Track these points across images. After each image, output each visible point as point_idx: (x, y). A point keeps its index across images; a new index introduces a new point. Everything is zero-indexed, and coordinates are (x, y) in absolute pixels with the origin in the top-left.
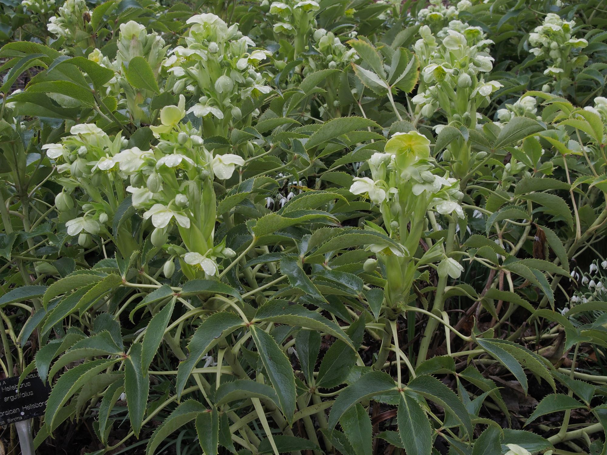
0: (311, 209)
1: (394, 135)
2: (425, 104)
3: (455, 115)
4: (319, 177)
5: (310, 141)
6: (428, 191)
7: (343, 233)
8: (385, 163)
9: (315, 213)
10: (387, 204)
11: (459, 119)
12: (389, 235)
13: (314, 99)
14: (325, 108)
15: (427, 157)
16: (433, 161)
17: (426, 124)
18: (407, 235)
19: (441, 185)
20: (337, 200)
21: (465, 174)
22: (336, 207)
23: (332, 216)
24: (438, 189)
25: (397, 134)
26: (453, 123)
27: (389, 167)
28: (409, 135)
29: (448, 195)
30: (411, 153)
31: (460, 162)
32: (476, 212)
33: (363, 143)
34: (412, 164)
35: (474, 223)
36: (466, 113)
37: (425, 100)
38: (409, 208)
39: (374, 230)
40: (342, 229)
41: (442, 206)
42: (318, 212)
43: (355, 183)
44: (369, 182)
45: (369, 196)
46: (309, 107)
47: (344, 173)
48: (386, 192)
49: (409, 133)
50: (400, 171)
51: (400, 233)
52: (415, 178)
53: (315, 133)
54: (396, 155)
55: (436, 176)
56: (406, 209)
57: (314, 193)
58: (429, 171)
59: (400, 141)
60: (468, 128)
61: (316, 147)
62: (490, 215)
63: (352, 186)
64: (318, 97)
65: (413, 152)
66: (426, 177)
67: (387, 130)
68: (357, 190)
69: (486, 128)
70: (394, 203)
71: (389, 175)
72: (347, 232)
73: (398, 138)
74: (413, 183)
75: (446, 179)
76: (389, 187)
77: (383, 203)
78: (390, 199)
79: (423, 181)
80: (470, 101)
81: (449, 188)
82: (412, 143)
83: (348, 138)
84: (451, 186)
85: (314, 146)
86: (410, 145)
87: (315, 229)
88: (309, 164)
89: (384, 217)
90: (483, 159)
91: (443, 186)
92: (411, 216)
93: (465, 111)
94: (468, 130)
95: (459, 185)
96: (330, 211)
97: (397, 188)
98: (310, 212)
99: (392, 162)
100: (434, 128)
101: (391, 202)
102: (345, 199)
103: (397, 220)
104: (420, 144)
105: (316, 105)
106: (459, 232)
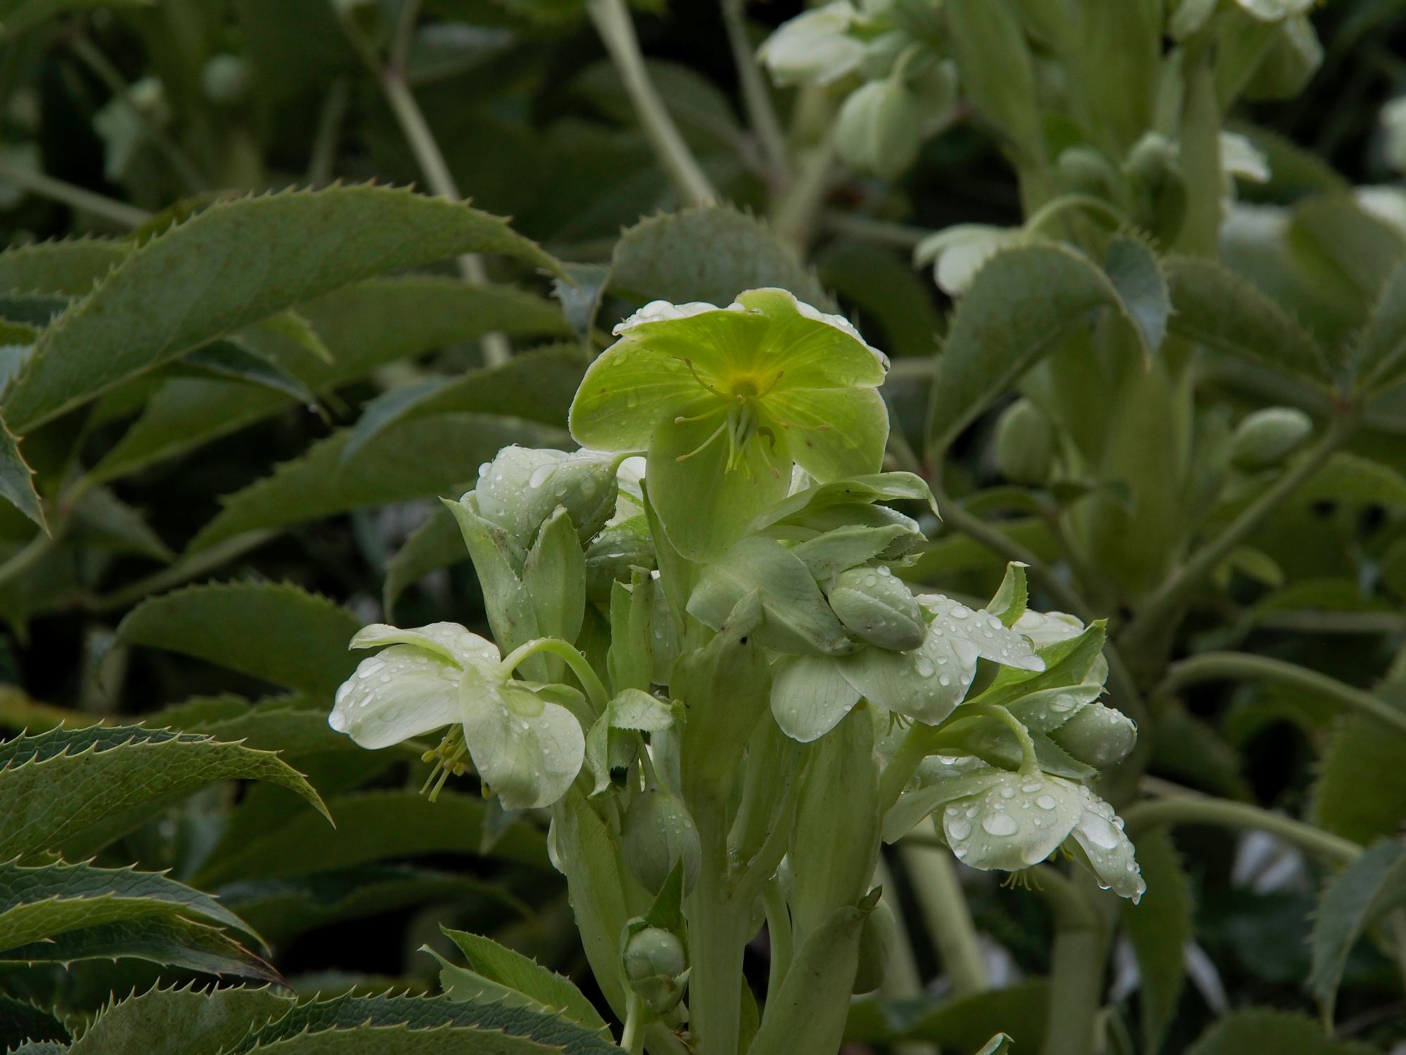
0: (59, 863)
1: (634, 321)
2: (854, 81)
3: (1075, 159)
4: (111, 620)
5: (36, 368)
6: (880, 710)
7: (292, 1025)
8: (574, 517)
9: (88, 889)
10: (599, 806)
11: (1098, 187)
12: (617, 1031)
13: (60, 52)
14: (145, 114)
15: (866, 470)
16: (912, 494)
17: (880, 215)
18: (750, 1026)
19: (970, 661)
20: (242, 787)
21: (1155, 574)
22: (234, 840)
23: (210, 907)
24: (949, 692)
25: (657, 311)
26: (1064, 217)
27: (610, 547)
28: (737, 320)
29: (1023, 730)
30: (759, 445)
31: (1121, 488)
32: (1255, 848)
33: (427, 361)
34: (762, 521)
35: (1243, 930)
36: (1152, 142)
37: (854, 54)
38: (755, 835)
39: (508, 995)
40: (287, 996)
41: (982, 814)
42: (112, 883)
43: (367, 669)
44: (463, 656)
45: (466, 758)
46: (25, 108)
47: (291, 589)
48: (588, 723)
49: (736, 307)
50: (685, 577)
51: (698, 1013)
52: (792, 618)
53: (77, 306)
54: (655, 461)
55: (936, 602)
56: (734, 838)
57: (78, 743)
58: (884, 571)
59: (676, 364)
60: (1162, 249)
61: (83, 412)
62: (1339, 860)
63: (345, 690)
64: (93, 35)
65: (769, 434)
66: (869, 615)
67: (591, 280)
68: (382, 716)
69: (1301, 235)
70: (645, 802)
71: (607, 600)
72: (319, 1018)
73: (662, 340)
74: (773, 659)
75: (1008, 620)
76: (610, 687)
77: (569, 802)
78: (618, 776)
79: (843, 643)
80: (1176, 56)
81: (1034, 682)
82: (761, 376)
83: (313, 342)
84: (1039, 666)
85: (71, 404)
86: (749, 389)
87: (93, 1003)
88: (29, 532)
89: (578, 900)
90: (1278, 463)
91: (986, 671)
92: (770, 889)
93: (1141, 123)
94: (1164, 265)
95: (1100, 662)
96: (195, 863)
97: (664, 690)
98: (54, 882)
99: (627, 511)
100: (927, 247)
101: (625, 795)
102: (301, 781)
103: (669, 919)
104: (816, 377)
105: (73, 85)
106: (1134, 1000)
